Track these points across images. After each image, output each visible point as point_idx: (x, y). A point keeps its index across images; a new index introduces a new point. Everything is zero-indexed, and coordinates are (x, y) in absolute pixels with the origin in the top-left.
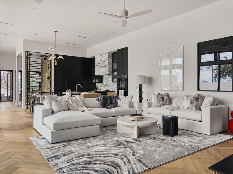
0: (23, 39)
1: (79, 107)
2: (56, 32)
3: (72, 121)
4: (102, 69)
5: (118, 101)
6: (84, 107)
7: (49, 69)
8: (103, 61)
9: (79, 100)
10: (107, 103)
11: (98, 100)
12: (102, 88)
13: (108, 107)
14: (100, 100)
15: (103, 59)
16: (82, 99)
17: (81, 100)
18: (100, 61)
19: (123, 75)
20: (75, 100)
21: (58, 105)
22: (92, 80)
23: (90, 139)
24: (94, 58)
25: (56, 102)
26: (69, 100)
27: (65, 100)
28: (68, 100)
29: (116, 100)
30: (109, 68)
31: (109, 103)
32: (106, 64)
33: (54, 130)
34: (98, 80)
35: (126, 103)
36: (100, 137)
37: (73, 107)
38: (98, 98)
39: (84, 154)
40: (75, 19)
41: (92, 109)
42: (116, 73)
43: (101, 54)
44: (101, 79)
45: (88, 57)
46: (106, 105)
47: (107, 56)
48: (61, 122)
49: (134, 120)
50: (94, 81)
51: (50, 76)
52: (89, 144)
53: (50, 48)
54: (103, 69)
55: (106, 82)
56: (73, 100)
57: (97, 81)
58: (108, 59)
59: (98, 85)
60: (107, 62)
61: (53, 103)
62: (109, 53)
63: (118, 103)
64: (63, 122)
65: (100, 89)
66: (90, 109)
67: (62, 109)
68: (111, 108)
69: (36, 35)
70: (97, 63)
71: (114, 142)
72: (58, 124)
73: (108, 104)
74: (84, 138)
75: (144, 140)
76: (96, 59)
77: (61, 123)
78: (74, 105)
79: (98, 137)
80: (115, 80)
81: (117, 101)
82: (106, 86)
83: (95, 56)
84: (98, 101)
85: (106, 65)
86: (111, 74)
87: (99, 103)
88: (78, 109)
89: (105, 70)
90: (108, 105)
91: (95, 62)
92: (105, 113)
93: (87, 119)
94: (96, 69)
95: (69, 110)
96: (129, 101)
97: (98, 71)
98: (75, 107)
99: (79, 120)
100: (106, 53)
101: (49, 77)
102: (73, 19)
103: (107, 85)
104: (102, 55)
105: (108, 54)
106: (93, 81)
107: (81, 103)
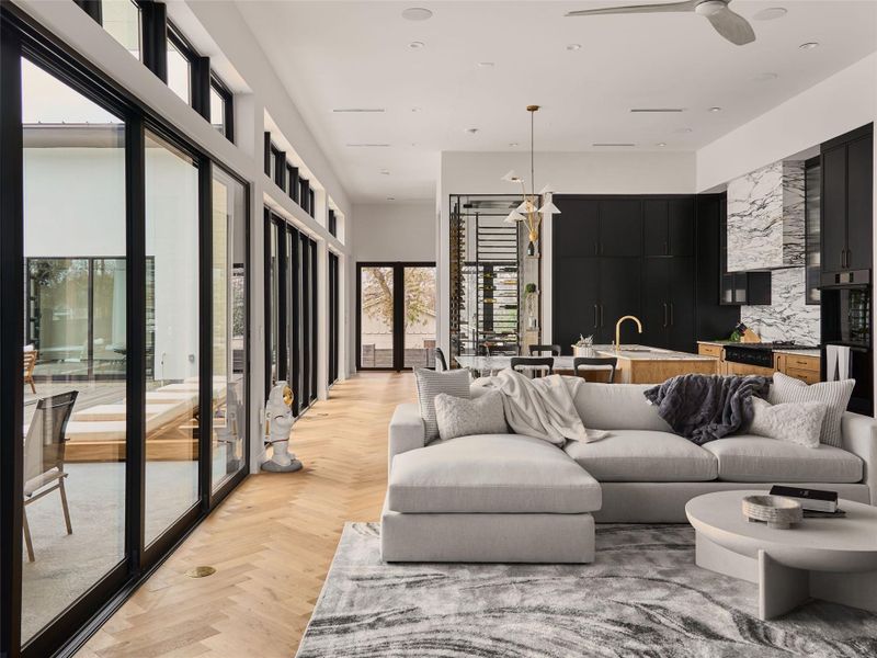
0: (443, 153)
1: (553, 422)
2: (534, 109)
3: (464, 483)
4: (756, 242)
5: (760, 405)
6: (574, 426)
7: (532, 254)
8: (759, 203)
9: (558, 392)
10: (696, 411)
11: (652, 395)
12: (765, 330)
13: (701, 433)
14: (663, 396)
15: (759, 194)
16: (575, 389)
17: (570, 392)
18: (745, 207)
19: (847, 267)
20: (541, 391)
21: (455, 411)
22: (719, 296)
23: (533, 573)
24: (724, 196)
25: (448, 397)
26: (512, 390)
27: (499, 389)
28: (508, 393)
29: (747, 399)
30: (785, 234)
31: (704, 412)
32: (772, 216)
33: (392, 509)
34: (744, 291)
35: (799, 421)
36: (588, 572)
37: (527, 421)
38: (652, 386)
39: (448, 636)
40: (577, 47)
41: (606, 437)
42: (817, 259)
43: (750, 174)
44: (758, 286)
45: (698, 191)
46: (692, 421)
47: (775, 179)
48: (419, 483)
49: (765, 522)
50: (729, 299)
51: (537, 284)
52: (511, 598)
53: (507, 178)
54: (760, 243)
55: (781, 300)
56: (530, 391)
57: (741, 295)
58: (781, 191)
59: (748, 315)
60: (775, 209)
61: (437, 399)
62: (786, 163)
63: (753, 414)
64: (428, 485)
65: (759, 335)
66: (600, 434)
67: (474, 427)
68: (711, 438)
69: (474, 130)
70: (733, 215)
71: (631, 611)
72: (406, 488)
73: (699, 418)
74: (516, 565)
75: (799, 640)
76: (729, 198)
77: (418, 488)
78: (530, 413)
79: (577, 568)
80: (817, 295)
81: (751, 402)
82: (784, 320)
83: (726, 185)
84: (652, 400)
85: (774, 222)
86: (798, 263)
87: (656, 408)
88: (546, 433)
89: (768, 248)
90: (703, 422)
91: (729, 213)
92: (667, 459)
93: (531, 481)
94: (730, 245)
95: (510, 431)
96: (817, 409)
97: (738, 252)
98: (535, 422)
99: (495, 481)
100: (772, 167)
101: (534, 286)
102: (569, 48)
103: (788, 317)
104: (754, 175)
105: (780, 168)
106: (725, 295)
107: (568, 404)
